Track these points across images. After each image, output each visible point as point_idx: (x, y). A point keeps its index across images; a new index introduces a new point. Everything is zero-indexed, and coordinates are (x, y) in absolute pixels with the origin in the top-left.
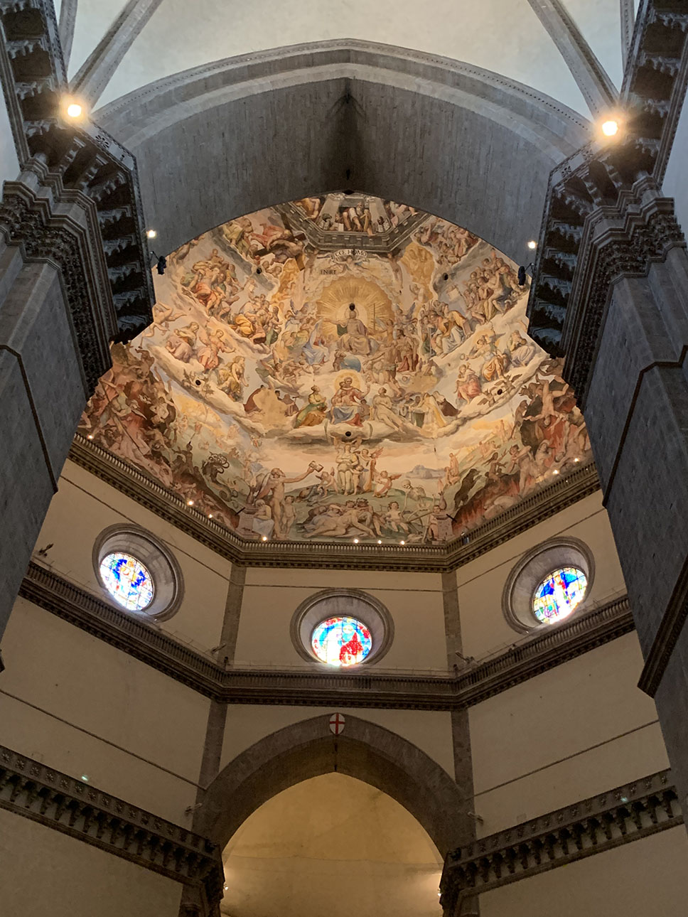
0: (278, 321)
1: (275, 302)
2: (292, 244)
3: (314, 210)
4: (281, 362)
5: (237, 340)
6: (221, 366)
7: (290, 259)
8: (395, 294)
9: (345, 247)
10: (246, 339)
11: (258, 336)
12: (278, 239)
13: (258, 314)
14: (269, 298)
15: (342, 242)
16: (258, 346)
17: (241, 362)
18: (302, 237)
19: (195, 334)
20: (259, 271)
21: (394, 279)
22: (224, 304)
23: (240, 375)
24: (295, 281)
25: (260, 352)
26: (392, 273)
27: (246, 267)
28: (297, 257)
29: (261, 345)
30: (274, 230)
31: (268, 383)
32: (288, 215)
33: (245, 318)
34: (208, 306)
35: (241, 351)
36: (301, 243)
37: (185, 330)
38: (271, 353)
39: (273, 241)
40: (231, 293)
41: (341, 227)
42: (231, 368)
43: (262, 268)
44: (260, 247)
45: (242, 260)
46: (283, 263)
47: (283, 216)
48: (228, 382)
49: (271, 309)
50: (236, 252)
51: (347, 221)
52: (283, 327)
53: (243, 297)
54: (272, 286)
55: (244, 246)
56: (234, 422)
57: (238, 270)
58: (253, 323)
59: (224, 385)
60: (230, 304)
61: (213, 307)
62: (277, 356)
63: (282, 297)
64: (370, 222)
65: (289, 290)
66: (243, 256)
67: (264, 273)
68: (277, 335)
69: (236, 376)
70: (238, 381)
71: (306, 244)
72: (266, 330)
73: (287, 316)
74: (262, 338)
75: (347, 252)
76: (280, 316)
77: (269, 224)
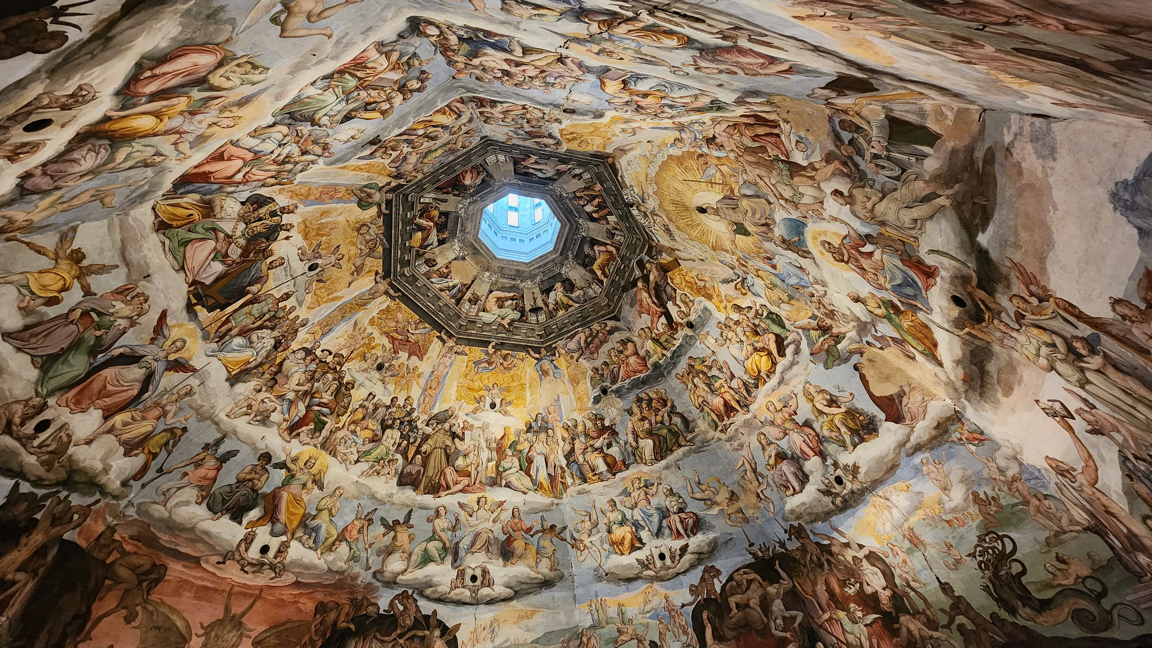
0: (751, 308)
1: (725, 308)
2: (652, 277)
3: (607, 251)
4: (814, 317)
5: (779, 384)
6: (816, 426)
7: (669, 281)
8: (655, 150)
9: (632, 215)
10: (779, 368)
11: (773, 347)
12: (650, 297)
13: (744, 339)
14: (721, 317)
15: (626, 217)
16: (789, 351)
17: (812, 390)
18: (641, 264)
19: (771, 443)
20: (690, 325)
21: (636, 153)
22: (734, 384)
23: (832, 402)
24: (694, 274)
25: (797, 352)
26: (629, 156)
27: (689, 341)
28: (664, 269)
29: (788, 345)
30: (641, 301)
31: (852, 353)
32: (622, 283)
33: (750, 360)
34: (738, 408)
35: (796, 385)
36: (648, 265)
37: (767, 454)
38: (800, 331)
39: (654, 302)
40: (720, 369)
41: (612, 219)
42: (821, 413)
43: (685, 320)
44: (663, 320)
45: (681, 345)
46: (675, 290)
47: (625, 289)
48: (843, 429)
49: (735, 316)
50: (675, 351)
51: (602, 213)
52: (759, 301)
53: (723, 355)
54: (706, 309)
55: (666, 341)
56: (917, 459)
57: (693, 352)
58: (756, 350)
59: (848, 439)
60: (733, 377)
61: (738, 402)
62: (804, 321)
63: (718, 296)
64: (586, 188)
65: (707, 285)
66: (677, 343)
67: (692, 318)
68: (770, 313)
69: (834, 410)
70: (843, 409)
71: (647, 258)
72: (766, 331)
73: (744, 291)
74: (776, 342)
75: (635, 212)
76: (744, 303)
77: (637, 307)
